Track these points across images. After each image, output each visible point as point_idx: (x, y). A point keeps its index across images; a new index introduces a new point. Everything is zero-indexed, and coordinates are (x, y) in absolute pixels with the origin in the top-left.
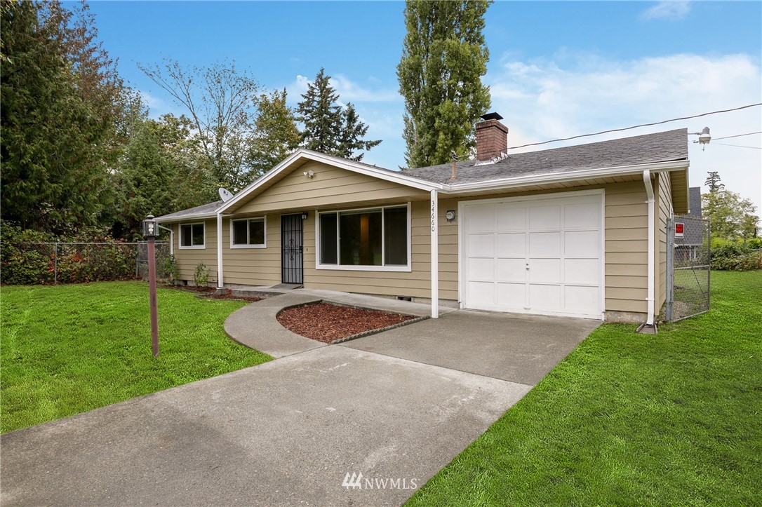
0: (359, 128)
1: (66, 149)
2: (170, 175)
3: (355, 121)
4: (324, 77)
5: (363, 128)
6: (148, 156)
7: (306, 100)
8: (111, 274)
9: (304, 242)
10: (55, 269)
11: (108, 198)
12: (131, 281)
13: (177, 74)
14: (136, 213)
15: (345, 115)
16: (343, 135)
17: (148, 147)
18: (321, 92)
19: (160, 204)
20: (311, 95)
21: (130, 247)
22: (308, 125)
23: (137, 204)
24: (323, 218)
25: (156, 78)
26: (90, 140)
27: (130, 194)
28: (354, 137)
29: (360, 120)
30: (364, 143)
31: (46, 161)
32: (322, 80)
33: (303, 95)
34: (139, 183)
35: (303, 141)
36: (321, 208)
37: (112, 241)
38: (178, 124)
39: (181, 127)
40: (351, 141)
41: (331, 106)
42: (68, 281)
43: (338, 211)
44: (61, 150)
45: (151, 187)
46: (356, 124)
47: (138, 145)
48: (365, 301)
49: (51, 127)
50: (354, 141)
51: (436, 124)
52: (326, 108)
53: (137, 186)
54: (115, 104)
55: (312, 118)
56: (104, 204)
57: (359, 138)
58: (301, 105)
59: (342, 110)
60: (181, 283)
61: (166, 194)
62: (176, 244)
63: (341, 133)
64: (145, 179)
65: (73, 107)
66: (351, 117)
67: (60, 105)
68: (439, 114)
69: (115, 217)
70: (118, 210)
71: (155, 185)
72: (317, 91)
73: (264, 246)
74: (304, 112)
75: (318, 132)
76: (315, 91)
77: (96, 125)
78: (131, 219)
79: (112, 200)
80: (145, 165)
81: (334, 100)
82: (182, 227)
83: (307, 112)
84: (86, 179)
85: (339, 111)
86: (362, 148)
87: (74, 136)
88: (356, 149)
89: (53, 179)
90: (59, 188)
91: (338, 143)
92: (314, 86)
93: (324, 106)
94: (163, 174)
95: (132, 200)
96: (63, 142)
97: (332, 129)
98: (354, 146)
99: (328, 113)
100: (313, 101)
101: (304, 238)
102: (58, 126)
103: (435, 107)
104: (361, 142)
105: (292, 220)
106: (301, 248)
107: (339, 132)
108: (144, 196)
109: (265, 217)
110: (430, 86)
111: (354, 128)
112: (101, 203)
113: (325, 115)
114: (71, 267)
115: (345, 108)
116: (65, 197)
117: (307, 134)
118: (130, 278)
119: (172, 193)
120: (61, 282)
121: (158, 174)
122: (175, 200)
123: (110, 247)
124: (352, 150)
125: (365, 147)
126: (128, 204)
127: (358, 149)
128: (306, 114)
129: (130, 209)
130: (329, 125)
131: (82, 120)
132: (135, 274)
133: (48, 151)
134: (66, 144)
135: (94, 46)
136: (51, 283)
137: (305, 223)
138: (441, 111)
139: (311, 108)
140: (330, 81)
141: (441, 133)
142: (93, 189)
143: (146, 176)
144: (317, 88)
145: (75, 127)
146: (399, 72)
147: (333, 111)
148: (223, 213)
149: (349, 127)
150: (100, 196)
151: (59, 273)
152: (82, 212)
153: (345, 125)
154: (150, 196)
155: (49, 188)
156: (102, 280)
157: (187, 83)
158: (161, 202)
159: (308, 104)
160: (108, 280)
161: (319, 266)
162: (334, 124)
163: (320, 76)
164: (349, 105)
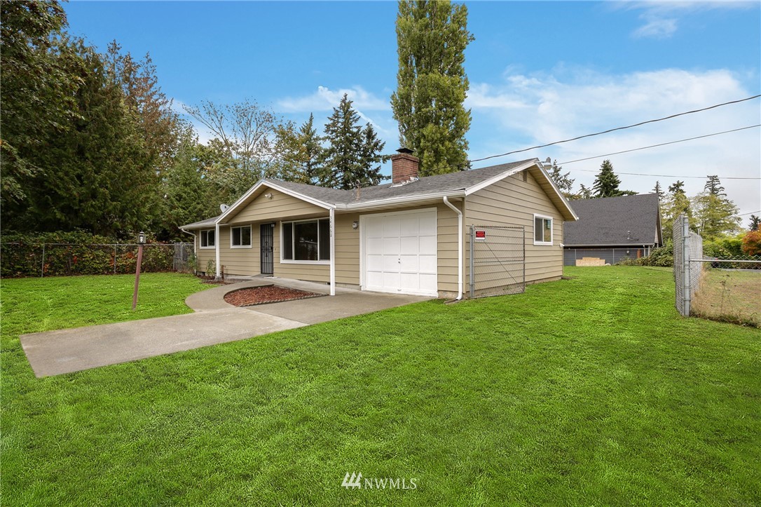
0: (376, 144)
1: (122, 177)
2: (204, 191)
3: (373, 138)
4: (347, 101)
5: (380, 144)
6: (188, 177)
7: (332, 122)
8: (154, 267)
9: (274, 244)
10: (114, 264)
11: (156, 210)
12: (169, 273)
13: (212, 112)
14: (177, 221)
15: (364, 134)
16: (363, 151)
17: (188, 170)
18: (345, 114)
19: (195, 215)
20: (336, 117)
21: (170, 247)
22: (333, 143)
23: (178, 214)
24: (284, 226)
25: (197, 115)
26: (142, 169)
27: (172, 208)
28: (372, 152)
29: (378, 137)
30: (381, 157)
31: (109, 186)
32: (345, 103)
33: (329, 118)
34: (179, 198)
35: (330, 156)
36: (284, 219)
37: (155, 243)
38: (222, 147)
39: (225, 149)
40: (370, 155)
41: (353, 126)
42: (124, 272)
43: (293, 222)
44: (120, 177)
45: (189, 201)
46: (374, 141)
47: (180, 169)
48: (303, 285)
49: (112, 161)
50: (373, 155)
51: (421, 144)
52: (349, 128)
53: (179, 201)
54: (171, 133)
55: (337, 137)
56: (153, 215)
57: (377, 153)
58: (328, 126)
59: (362, 129)
60: (201, 274)
61: (199, 206)
62: (198, 245)
63: (362, 149)
64: (184, 195)
65: (129, 145)
66: (370, 134)
67: (120, 143)
68: (424, 136)
69: (161, 225)
70: (163, 219)
71: (193, 200)
72: (341, 113)
73: (250, 246)
74: (330, 132)
75: (342, 148)
76: (339, 113)
77: (145, 157)
78: (172, 225)
79: (159, 212)
80: (185, 185)
81: (356, 121)
82: (202, 232)
83: (333, 131)
84: (138, 197)
85: (359, 130)
86: (378, 161)
87: (129, 167)
88: (374, 162)
89: (113, 199)
90: (118, 204)
91: (359, 158)
92: (339, 110)
93: (347, 126)
94: (199, 191)
95: (174, 211)
96: (121, 171)
97: (353, 146)
98: (372, 160)
99: (350, 132)
100: (338, 122)
101: (274, 241)
102: (118, 160)
103: (421, 130)
104: (379, 156)
105: (266, 228)
106: (272, 248)
107: (360, 148)
108: (184, 209)
109: (251, 226)
110: (417, 113)
111: (372, 144)
112: (151, 214)
113: (347, 134)
114: (126, 262)
115: (364, 128)
116: (123, 211)
117: (332, 151)
118: (168, 271)
119: (204, 206)
120: (119, 272)
121: (195, 191)
122: (207, 211)
123: (154, 247)
124: (371, 163)
125: (381, 161)
126: (171, 215)
127: (376, 162)
128: (332, 133)
129: (172, 219)
130: (351, 142)
131: (136, 153)
132: (172, 267)
133: (112, 179)
134: (123, 172)
135: (155, 90)
136: (112, 273)
137: (274, 230)
138: (425, 133)
139: (336, 128)
140: (351, 104)
141: (425, 152)
142: (143, 204)
143: (185, 193)
144: (342, 111)
145: (129, 160)
146: (392, 101)
147: (355, 130)
148: (220, 223)
149: (368, 144)
150: (150, 209)
151: (117, 267)
152: (136, 222)
153: (365, 142)
154: (188, 208)
155: (112, 205)
156: (148, 272)
157: (219, 119)
158: (196, 212)
159: (334, 125)
160: (153, 272)
161: (282, 261)
162: (356, 142)
163: (344, 101)
164: (368, 124)
